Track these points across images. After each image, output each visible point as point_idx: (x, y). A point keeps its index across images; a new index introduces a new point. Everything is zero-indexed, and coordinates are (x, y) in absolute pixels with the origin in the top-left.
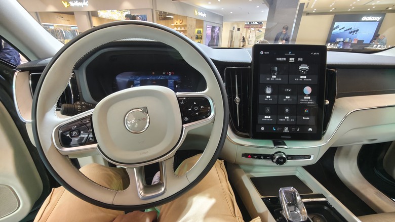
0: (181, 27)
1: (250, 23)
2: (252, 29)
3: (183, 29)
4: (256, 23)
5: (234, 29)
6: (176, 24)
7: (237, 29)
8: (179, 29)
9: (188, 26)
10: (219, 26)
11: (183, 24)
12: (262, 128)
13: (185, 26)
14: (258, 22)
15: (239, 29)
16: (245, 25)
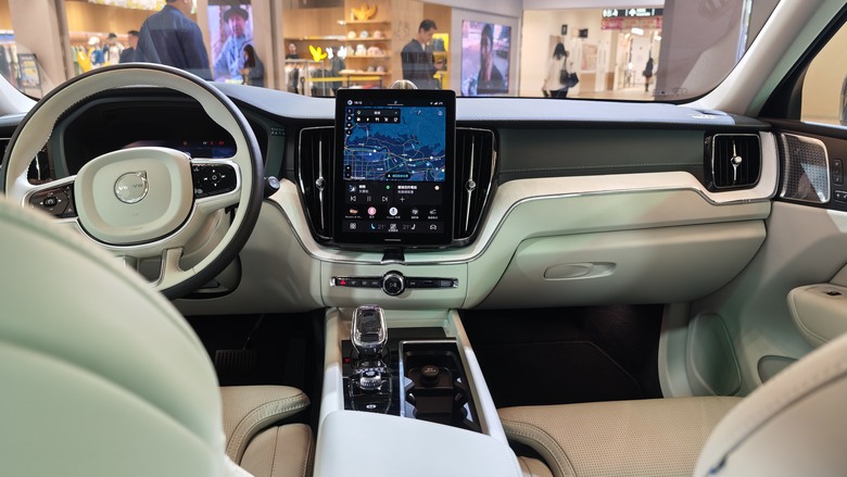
0: (369, 28)
1: (621, 12)
2: (635, 30)
3: (377, 35)
4: (642, 12)
5: (564, 33)
6: (352, 21)
7: (577, 33)
8: (364, 36)
9: (394, 27)
10: (508, 23)
11: (379, 19)
12: (353, 226)
13: (384, 26)
14: (649, 10)
15: (583, 34)
16: (605, 19)
